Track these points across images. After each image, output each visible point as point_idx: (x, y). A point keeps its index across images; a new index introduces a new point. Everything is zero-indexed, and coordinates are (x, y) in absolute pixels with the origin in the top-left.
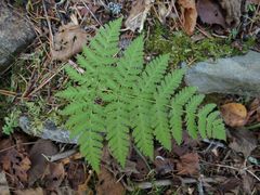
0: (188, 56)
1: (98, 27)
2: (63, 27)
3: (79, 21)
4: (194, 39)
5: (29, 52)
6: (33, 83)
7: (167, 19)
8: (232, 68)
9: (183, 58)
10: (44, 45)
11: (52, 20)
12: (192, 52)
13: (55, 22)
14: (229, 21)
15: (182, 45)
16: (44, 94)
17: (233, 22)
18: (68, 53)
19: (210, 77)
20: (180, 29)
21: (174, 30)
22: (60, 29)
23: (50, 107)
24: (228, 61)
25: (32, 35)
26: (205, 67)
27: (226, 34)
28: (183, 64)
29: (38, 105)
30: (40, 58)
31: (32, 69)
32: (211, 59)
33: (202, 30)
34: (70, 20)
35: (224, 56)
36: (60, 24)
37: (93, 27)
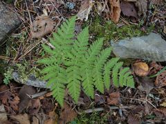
0: (114, 36)
1: (60, 17)
2: (38, 17)
3: (49, 13)
4: (119, 25)
5: (17, 33)
6: (20, 52)
7: (103, 12)
8: (140, 43)
9: (112, 37)
10: (26, 28)
11: (31, 13)
12: (117, 34)
13: (33, 13)
14: (139, 15)
15: (111, 29)
16: (27, 59)
17: (142, 15)
18: (42, 33)
19: (127, 49)
20: (110, 19)
21: (107, 20)
22: (37, 18)
23: (32, 67)
24: (138, 39)
25: (19, 22)
26: (124, 43)
27: (137, 22)
28: (112, 41)
29: (24, 65)
30: (25, 36)
31: (19, 43)
32: (128, 38)
33: (123, 20)
34: (43, 13)
35: (136, 36)
36: (36, 15)
37: (57, 17)
